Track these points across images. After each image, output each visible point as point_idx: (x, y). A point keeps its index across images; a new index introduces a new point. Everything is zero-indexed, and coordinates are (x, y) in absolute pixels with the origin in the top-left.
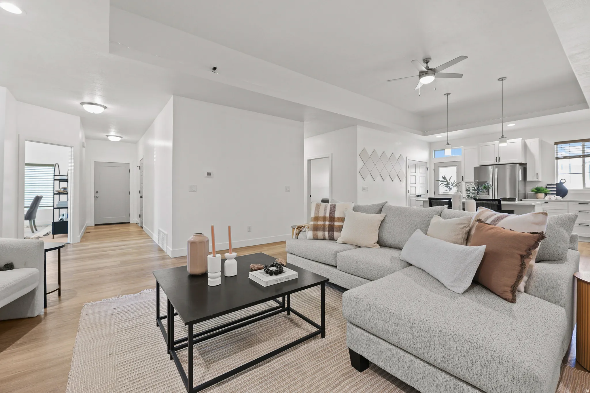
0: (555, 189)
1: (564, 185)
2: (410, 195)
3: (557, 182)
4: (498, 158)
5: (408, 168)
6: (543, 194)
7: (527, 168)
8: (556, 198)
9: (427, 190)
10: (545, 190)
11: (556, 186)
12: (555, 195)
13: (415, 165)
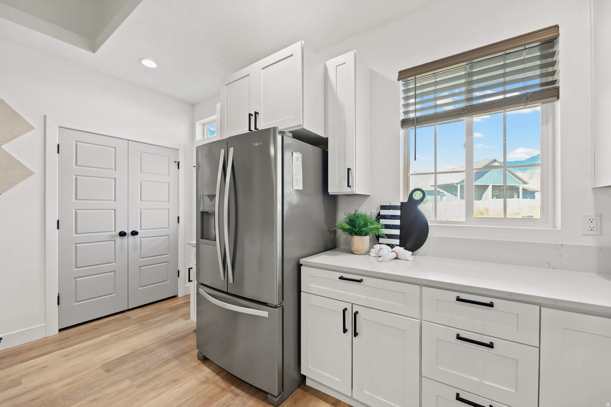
0: (397, 222)
1: (421, 207)
2: (76, 233)
3: (402, 200)
4: (253, 118)
5: (57, 154)
6: (367, 239)
7: (328, 152)
8: (395, 256)
9: (179, 217)
10: (371, 226)
11: (400, 211)
12: (397, 242)
13: (113, 149)
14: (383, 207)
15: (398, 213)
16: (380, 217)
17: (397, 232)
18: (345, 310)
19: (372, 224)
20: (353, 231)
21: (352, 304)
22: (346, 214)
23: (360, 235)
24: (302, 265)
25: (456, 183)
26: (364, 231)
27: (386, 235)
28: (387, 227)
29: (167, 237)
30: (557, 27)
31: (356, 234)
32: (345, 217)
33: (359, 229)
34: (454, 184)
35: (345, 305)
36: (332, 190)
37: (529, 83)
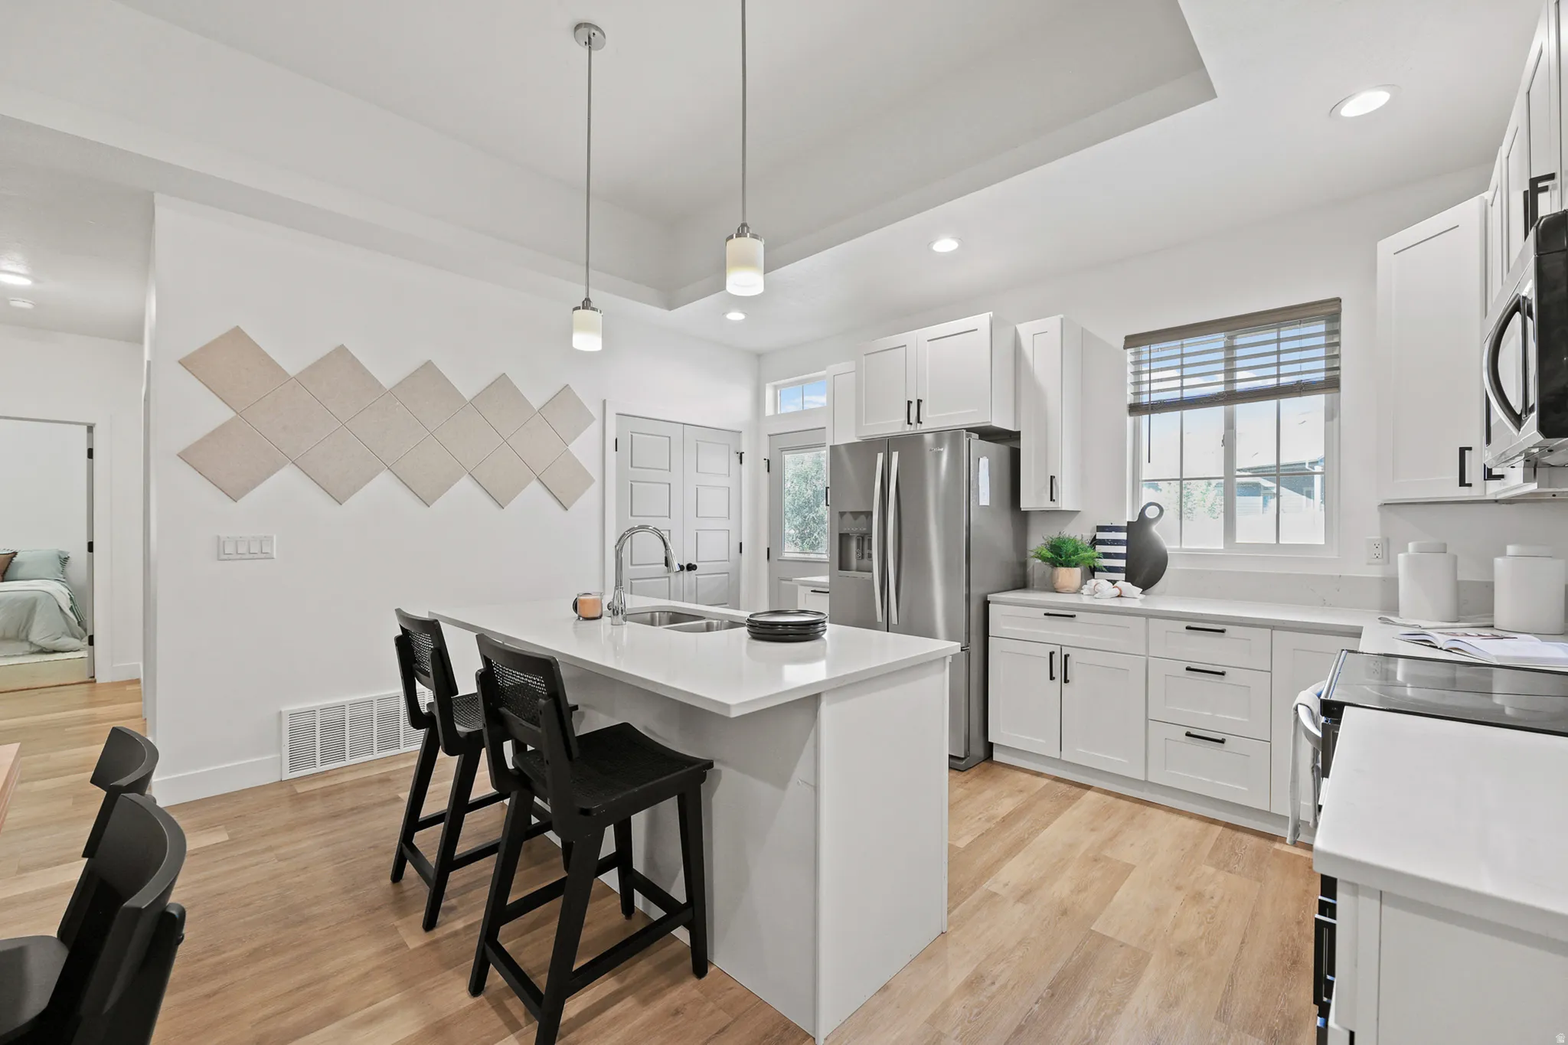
0: (1123, 550)
1: (1155, 529)
2: (632, 564)
3: (1129, 518)
4: (914, 408)
5: (615, 452)
6: (1077, 572)
7: (1019, 450)
8: (1118, 592)
9: (741, 544)
10: (1083, 554)
11: (1126, 534)
12: (1123, 576)
13: (668, 439)
14: (1101, 529)
15: (1123, 536)
16: (1095, 542)
17: (1122, 563)
18: (1051, 654)
19: (1086, 551)
20: (1056, 562)
21: (1061, 646)
22: (1045, 537)
23: (1068, 566)
24: (989, 602)
25: (1310, 463)
26: (1073, 561)
27: (1105, 567)
28: (1107, 556)
29: (726, 575)
30: (1339, 300)
31: (1062, 565)
32: (1044, 542)
33: (1067, 558)
34: (1305, 464)
35: (1052, 648)
36: (1025, 504)
37: (1306, 366)
